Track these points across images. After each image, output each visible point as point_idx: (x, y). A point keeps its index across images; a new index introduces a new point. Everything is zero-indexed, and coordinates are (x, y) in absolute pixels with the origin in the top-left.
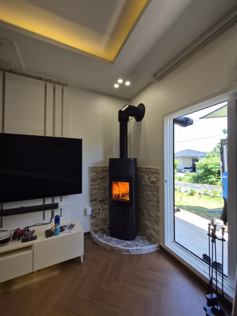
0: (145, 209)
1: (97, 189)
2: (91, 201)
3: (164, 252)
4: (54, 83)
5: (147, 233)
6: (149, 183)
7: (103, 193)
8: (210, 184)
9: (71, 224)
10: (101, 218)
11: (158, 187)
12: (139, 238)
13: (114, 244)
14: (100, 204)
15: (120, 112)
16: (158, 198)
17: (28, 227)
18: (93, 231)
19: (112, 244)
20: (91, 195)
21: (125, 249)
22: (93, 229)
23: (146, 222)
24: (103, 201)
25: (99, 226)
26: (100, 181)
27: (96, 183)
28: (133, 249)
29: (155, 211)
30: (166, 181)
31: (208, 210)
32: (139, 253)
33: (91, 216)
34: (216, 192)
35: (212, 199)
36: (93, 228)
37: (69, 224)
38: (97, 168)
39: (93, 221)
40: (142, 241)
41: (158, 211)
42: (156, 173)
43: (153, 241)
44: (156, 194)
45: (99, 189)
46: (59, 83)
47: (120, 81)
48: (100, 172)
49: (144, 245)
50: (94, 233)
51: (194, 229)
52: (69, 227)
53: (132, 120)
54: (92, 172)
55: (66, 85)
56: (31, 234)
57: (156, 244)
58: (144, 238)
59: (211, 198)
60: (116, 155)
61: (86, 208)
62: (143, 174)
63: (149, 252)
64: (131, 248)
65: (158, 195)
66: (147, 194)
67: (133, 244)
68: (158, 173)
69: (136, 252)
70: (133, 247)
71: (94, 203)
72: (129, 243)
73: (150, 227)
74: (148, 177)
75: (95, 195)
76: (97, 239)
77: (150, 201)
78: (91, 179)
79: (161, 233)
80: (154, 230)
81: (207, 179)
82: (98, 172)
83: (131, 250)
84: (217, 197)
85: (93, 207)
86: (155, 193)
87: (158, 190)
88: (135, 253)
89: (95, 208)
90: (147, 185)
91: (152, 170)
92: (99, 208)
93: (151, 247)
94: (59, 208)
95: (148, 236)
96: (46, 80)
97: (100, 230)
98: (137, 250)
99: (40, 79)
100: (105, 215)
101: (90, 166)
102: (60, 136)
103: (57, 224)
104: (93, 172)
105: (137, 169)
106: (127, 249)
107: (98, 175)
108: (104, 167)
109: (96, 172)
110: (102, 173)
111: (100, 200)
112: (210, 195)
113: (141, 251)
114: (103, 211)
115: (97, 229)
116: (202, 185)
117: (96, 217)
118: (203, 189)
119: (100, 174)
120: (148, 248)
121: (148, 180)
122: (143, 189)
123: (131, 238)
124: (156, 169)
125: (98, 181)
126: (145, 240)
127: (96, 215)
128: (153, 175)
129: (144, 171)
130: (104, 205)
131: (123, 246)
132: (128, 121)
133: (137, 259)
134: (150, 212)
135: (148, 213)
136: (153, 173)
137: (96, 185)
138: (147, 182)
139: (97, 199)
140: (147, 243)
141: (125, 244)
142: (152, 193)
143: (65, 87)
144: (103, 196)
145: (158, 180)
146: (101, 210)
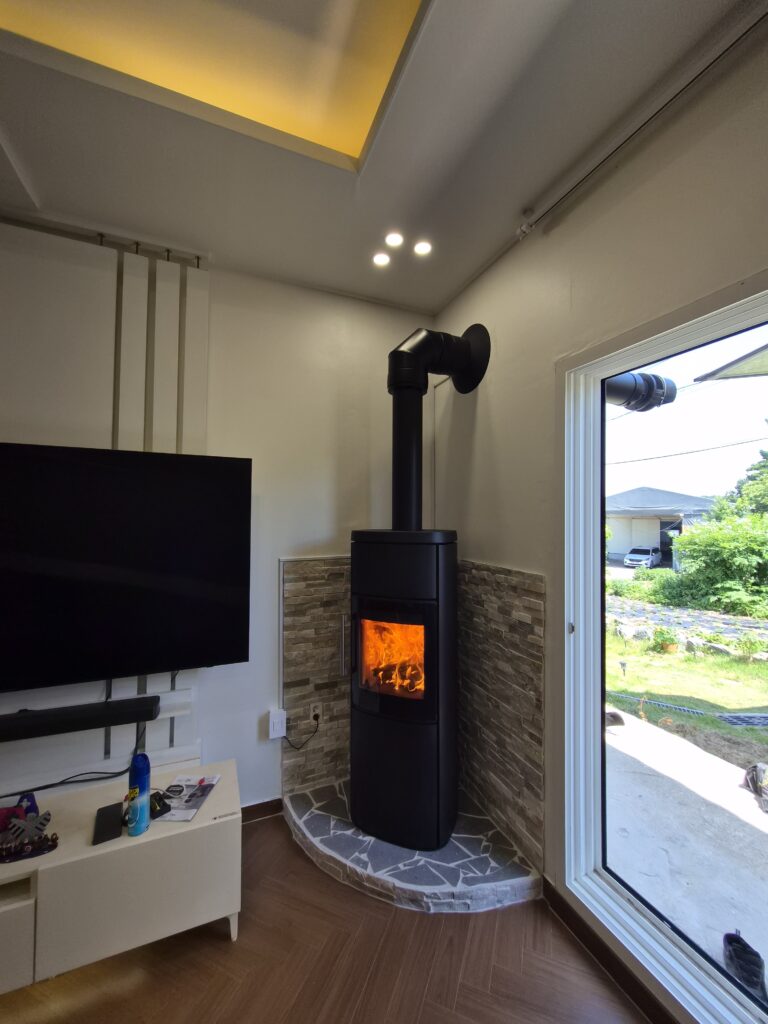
0: (487, 724)
1: (306, 640)
2: (287, 686)
4: (154, 254)
5: (493, 819)
6: (504, 629)
7: (333, 656)
8: (727, 613)
9: (202, 781)
10: (323, 748)
11: (539, 648)
12: (461, 841)
13: (365, 865)
14: (317, 698)
15: (396, 357)
16: (536, 690)
17: (27, 795)
18: (292, 799)
19: (358, 861)
20: (287, 662)
21: (404, 891)
22: (292, 791)
23: (492, 774)
24: (330, 685)
25: (314, 779)
26: (319, 611)
27: (306, 619)
28: (435, 894)
29: (527, 742)
30: (572, 629)
31: (726, 715)
32: (461, 910)
33: (286, 744)
34: (752, 644)
35: (737, 671)
36: (290, 787)
37: (195, 781)
38: (312, 563)
39: (292, 760)
40: (473, 857)
41: (540, 742)
42: (529, 592)
43: (516, 859)
44: (531, 674)
45: (316, 642)
46: (168, 255)
47: (395, 240)
48: (323, 578)
49: (480, 874)
50: (294, 807)
51: (680, 803)
52: (192, 796)
53: (440, 388)
54: (290, 581)
55: (196, 261)
56: (37, 828)
57: (527, 873)
58: (480, 841)
59: (734, 664)
60: (380, 519)
61: (268, 714)
62: (478, 591)
63: (498, 906)
64: (427, 889)
65: (540, 679)
66: (496, 669)
67: (437, 867)
68: (540, 593)
69: (450, 905)
70: (439, 882)
71: (298, 694)
72: (422, 862)
73: (506, 801)
74: (500, 603)
75: (297, 664)
76: (304, 835)
77: (507, 700)
78: (287, 606)
79: (549, 830)
80: (521, 812)
81: (714, 594)
82: (315, 579)
83: (427, 896)
84: (756, 661)
85: (295, 707)
86: (526, 668)
87: (539, 658)
88: (446, 910)
89: (300, 711)
90: (497, 635)
91: (514, 580)
92: (318, 711)
93: (508, 888)
94: (163, 716)
95: (498, 832)
96: (121, 246)
98: (453, 895)
99: (101, 239)
100: (338, 739)
101: (284, 558)
102: (172, 450)
103: (137, 790)
104: (296, 580)
105: (457, 572)
106: (413, 892)
107: (312, 590)
108: (336, 561)
109: (305, 579)
110: (329, 585)
111: (320, 682)
112: (728, 653)
113: (468, 902)
114: (329, 725)
115: (307, 792)
116: (696, 613)
117: (303, 745)
118: (700, 628)
119: (320, 585)
120: (495, 892)
121: (499, 618)
122: (480, 646)
123: (430, 840)
124: (529, 576)
125: (315, 611)
126: (486, 850)
127: (304, 738)
128: (518, 597)
129: (484, 580)
130: (334, 700)
131: (399, 876)
132: (426, 392)
133: (451, 941)
134: (508, 740)
135: (497, 743)
136: (519, 590)
137: (304, 629)
138: (497, 623)
139: (308, 679)
140: (493, 869)
141: (405, 865)
142: (515, 670)
143: (192, 270)
144: (331, 669)
145: (540, 622)
146: (323, 718)
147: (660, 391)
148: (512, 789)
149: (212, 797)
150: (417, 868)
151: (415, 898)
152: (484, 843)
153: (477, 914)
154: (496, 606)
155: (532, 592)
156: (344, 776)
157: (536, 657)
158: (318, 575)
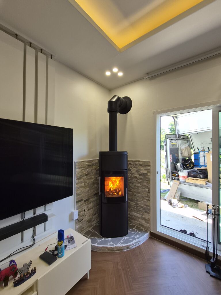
0: (132, 200)
1: (82, 187)
2: (77, 202)
4: (37, 49)
5: (134, 224)
6: (138, 176)
7: (89, 190)
9: (68, 236)
10: (86, 220)
11: (149, 178)
12: (131, 231)
13: (113, 245)
14: (85, 204)
16: (149, 188)
19: (111, 245)
20: (77, 195)
21: (125, 246)
23: (134, 213)
24: (88, 200)
26: (85, 177)
27: (82, 180)
29: (145, 202)
30: (157, 173)
32: (138, 245)
33: (77, 221)
38: (83, 162)
39: (79, 226)
40: (135, 233)
41: (149, 200)
42: (145, 166)
43: (143, 230)
44: (147, 185)
45: (84, 187)
46: (42, 51)
47: (115, 70)
49: (139, 236)
52: (69, 241)
55: (51, 56)
56: (27, 268)
57: (147, 232)
58: (134, 229)
61: (72, 213)
63: (144, 241)
65: (149, 186)
66: (135, 186)
67: (130, 238)
69: (135, 245)
70: (132, 241)
71: (80, 204)
72: (126, 239)
73: (139, 218)
75: (81, 194)
77: (139, 193)
78: (76, 177)
79: (152, 220)
80: (144, 219)
82: (84, 167)
83: (131, 245)
85: (79, 208)
88: (135, 247)
89: (80, 209)
90: (136, 177)
91: (141, 163)
92: (85, 209)
95: (137, 227)
98: (136, 243)
99: (17, 36)
100: (90, 216)
101: (76, 161)
104: (79, 168)
106: (128, 245)
107: (83, 171)
108: (89, 162)
109: (81, 168)
110: (87, 169)
111: (85, 199)
113: (139, 243)
114: (88, 212)
117: (82, 220)
119: (85, 169)
120: (144, 237)
121: (137, 173)
124: (146, 162)
125: (83, 177)
127: (82, 218)
128: (143, 167)
129: (131, 164)
130: (89, 204)
131: (122, 243)
134: (139, 203)
135: (135, 204)
136: (143, 165)
137: (81, 183)
138: (135, 174)
139: (82, 199)
140: (141, 234)
141: (122, 241)
142: (142, 185)
143: (50, 59)
144: (88, 195)
145: (149, 172)
146: (86, 210)
148: (141, 214)
150: (125, 240)
151: (128, 247)
152: (136, 230)
153: (141, 245)
154: (135, 170)
155: (147, 165)
156: (91, 226)
157: (148, 181)
158: (85, 166)
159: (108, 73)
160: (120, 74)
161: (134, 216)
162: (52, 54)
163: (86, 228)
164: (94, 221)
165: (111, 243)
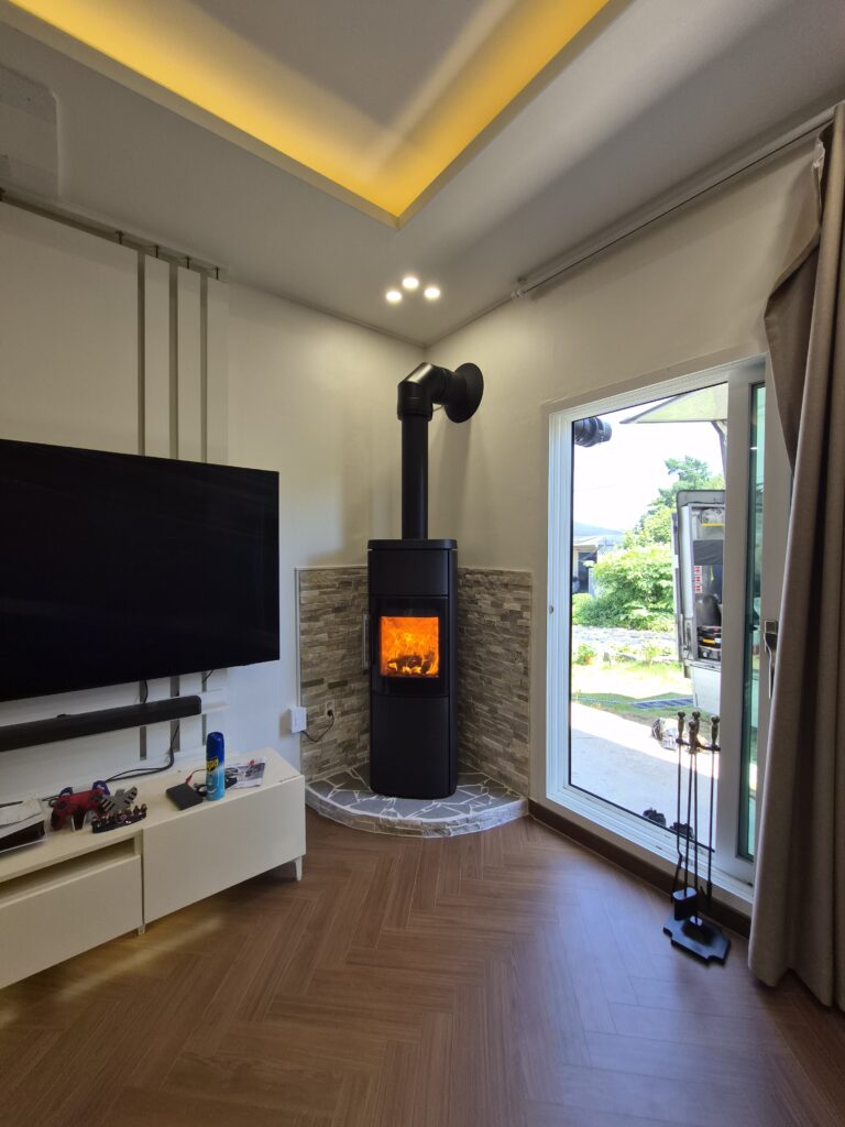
0: (481, 699)
1: (322, 644)
2: (305, 685)
3: (543, 817)
4: (171, 259)
5: (485, 772)
6: (496, 619)
7: (344, 657)
8: (633, 628)
9: (252, 762)
10: (336, 740)
11: (527, 628)
12: (465, 789)
13: (394, 815)
14: (330, 696)
15: (405, 387)
16: (525, 661)
17: (103, 783)
18: (312, 785)
20: (304, 664)
21: (429, 824)
22: (311, 780)
23: (485, 738)
24: (342, 684)
25: (329, 768)
26: (331, 617)
27: (321, 624)
28: (454, 822)
29: (516, 703)
30: (552, 610)
31: (635, 703)
32: (473, 831)
33: (305, 737)
34: (653, 649)
35: (642, 671)
36: (310, 776)
37: (245, 762)
38: (323, 573)
39: (310, 753)
40: (477, 796)
41: (526, 700)
42: (518, 587)
43: (508, 793)
44: (519, 650)
45: (328, 645)
46: (189, 263)
47: (411, 283)
48: (333, 586)
49: (484, 805)
50: (317, 791)
52: (249, 772)
53: (439, 414)
54: (307, 589)
55: (214, 272)
56: (125, 802)
57: (517, 799)
58: (479, 787)
59: (640, 667)
61: (289, 713)
62: (472, 592)
63: (499, 824)
64: (448, 820)
65: (527, 651)
66: (489, 653)
67: (451, 806)
68: (526, 587)
69: (465, 828)
70: (454, 814)
71: (314, 693)
72: (439, 806)
73: (498, 754)
74: (492, 599)
75: (317, 665)
76: (334, 807)
77: (499, 675)
78: (302, 612)
79: (533, 765)
80: (512, 759)
81: (623, 613)
82: (328, 587)
83: (448, 825)
84: (655, 663)
85: (312, 705)
86: (516, 646)
87: (527, 636)
88: (462, 832)
89: (316, 707)
90: (491, 625)
91: (506, 579)
92: (331, 708)
93: (505, 810)
95: (492, 780)
96: (141, 247)
97: (336, 779)
98: (467, 820)
99: (120, 237)
100: (349, 731)
101: (299, 567)
102: (198, 460)
103: (217, 761)
104: (311, 588)
105: (456, 574)
106: (436, 823)
107: (325, 597)
108: (346, 571)
109: (319, 587)
110: (339, 592)
111: (332, 681)
112: (634, 659)
113: (479, 823)
114: (341, 719)
115: (324, 779)
116: (610, 630)
117: (320, 738)
118: (614, 642)
119: (332, 592)
120: (497, 814)
121: (492, 611)
122: (473, 638)
123: (443, 792)
124: (519, 574)
125: (325, 617)
126: (485, 791)
127: (320, 731)
128: (510, 591)
129: (478, 583)
130: (345, 696)
131: (423, 816)
132: (431, 419)
133: (470, 848)
134: (499, 705)
135: (490, 711)
136: (509, 586)
137: (318, 633)
138: (488, 615)
139: (323, 679)
140: (493, 801)
141: (427, 809)
142: (508, 650)
143: (211, 281)
144: (343, 669)
145: (527, 608)
146: (336, 714)
147: (601, 432)
148: (502, 743)
149: (267, 772)
150: (436, 809)
151: (438, 829)
152: (482, 788)
153: (485, 832)
154: (489, 602)
155: (521, 586)
156: (355, 763)
157: (524, 636)
158: (329, 583)
159: (393, 297)
160: (433, 293)
161: (487, 747)
162: (219, 266)
163: (336, 765)
164: (364, 748)
165: (392, 810)
